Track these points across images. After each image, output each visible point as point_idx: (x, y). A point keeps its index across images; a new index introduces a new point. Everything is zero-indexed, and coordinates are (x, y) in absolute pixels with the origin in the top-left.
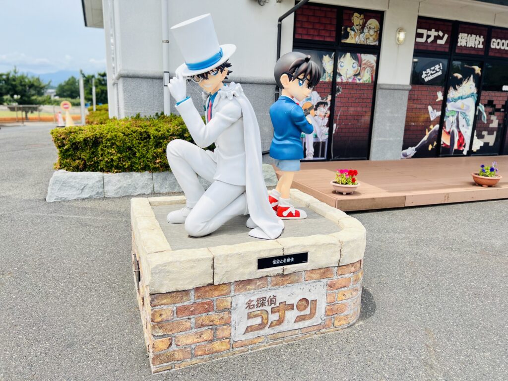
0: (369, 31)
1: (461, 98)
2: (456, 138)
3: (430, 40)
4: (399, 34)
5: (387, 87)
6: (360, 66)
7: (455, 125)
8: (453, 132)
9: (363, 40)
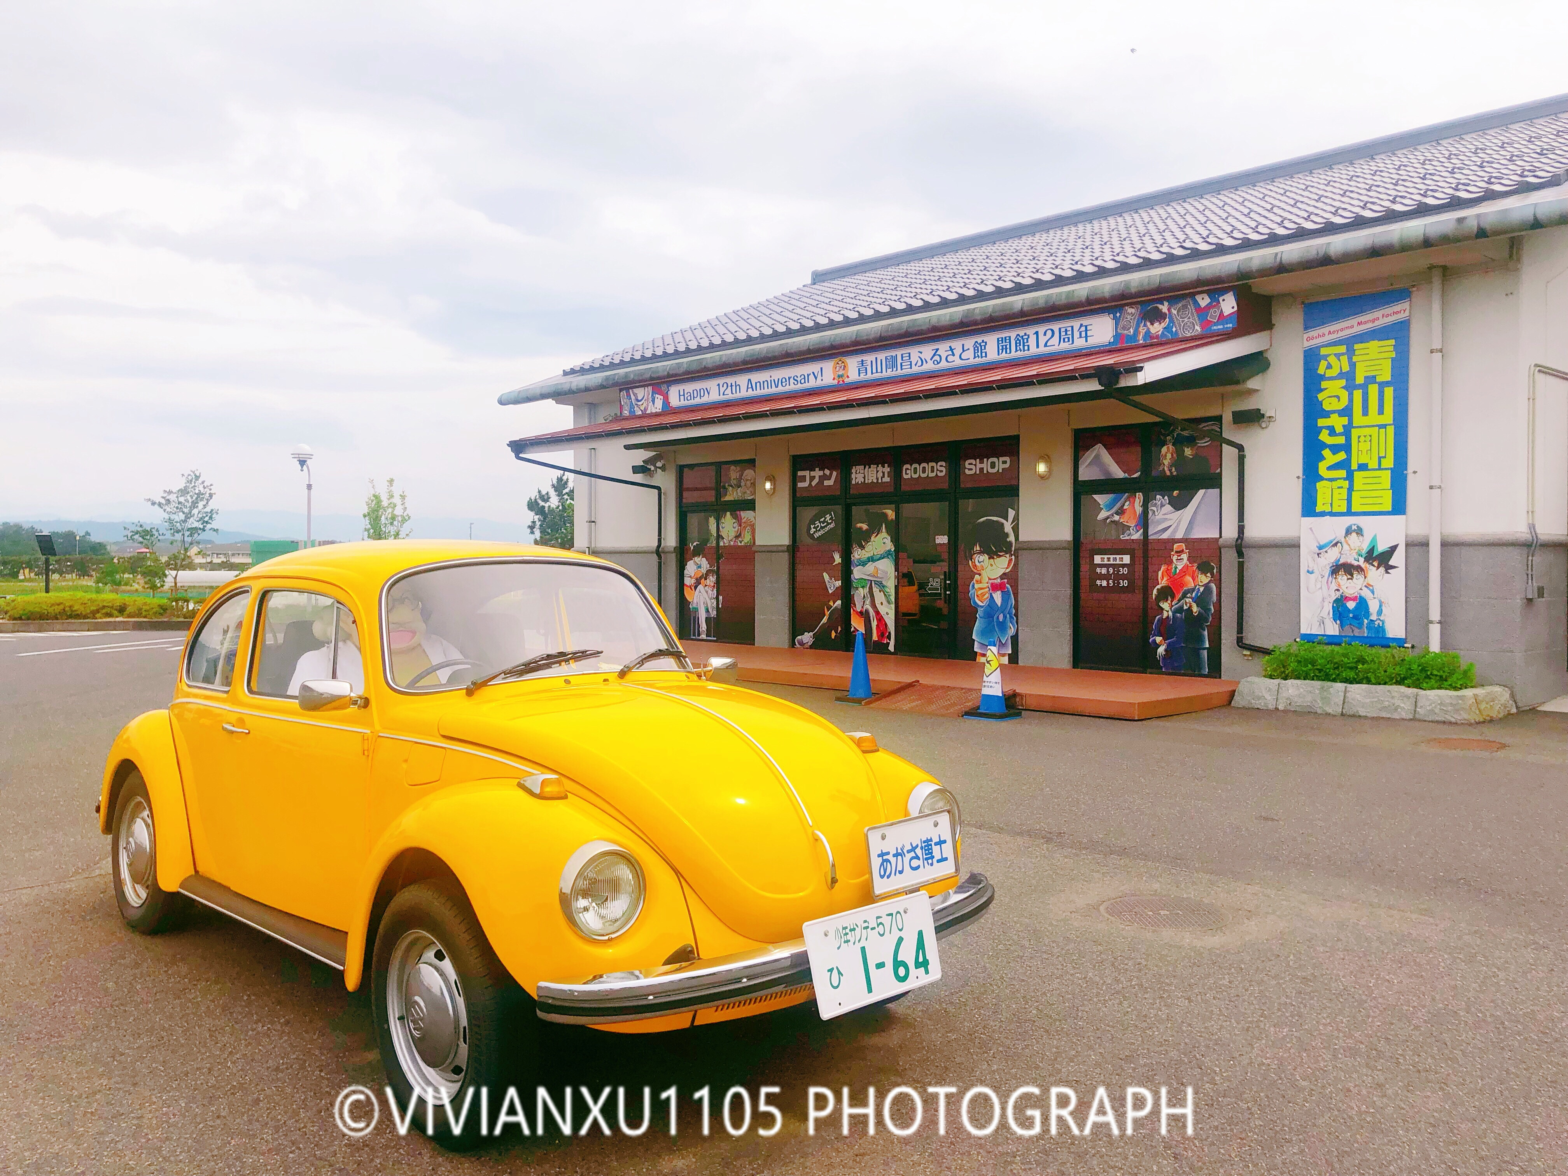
0: (745, 483)
1: (872, 559)
4: (766, 483)
5: (763, 549)
8: (867, 611)
9: (740, 495)
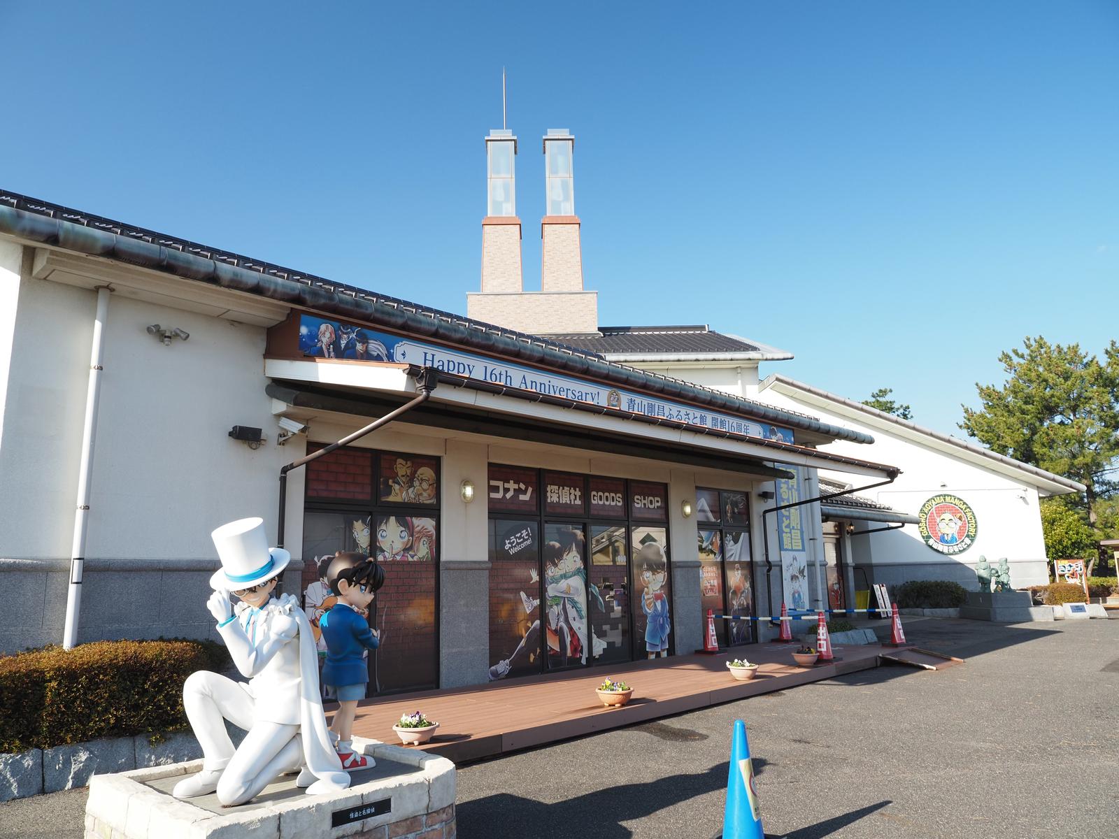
0: (421, 484)
2: (568, 640)
3: (509, 495)
4: (465, 488)
5: (456, 566)
6: (412, 536)
7: (562, 619)
9: (413, 496)
